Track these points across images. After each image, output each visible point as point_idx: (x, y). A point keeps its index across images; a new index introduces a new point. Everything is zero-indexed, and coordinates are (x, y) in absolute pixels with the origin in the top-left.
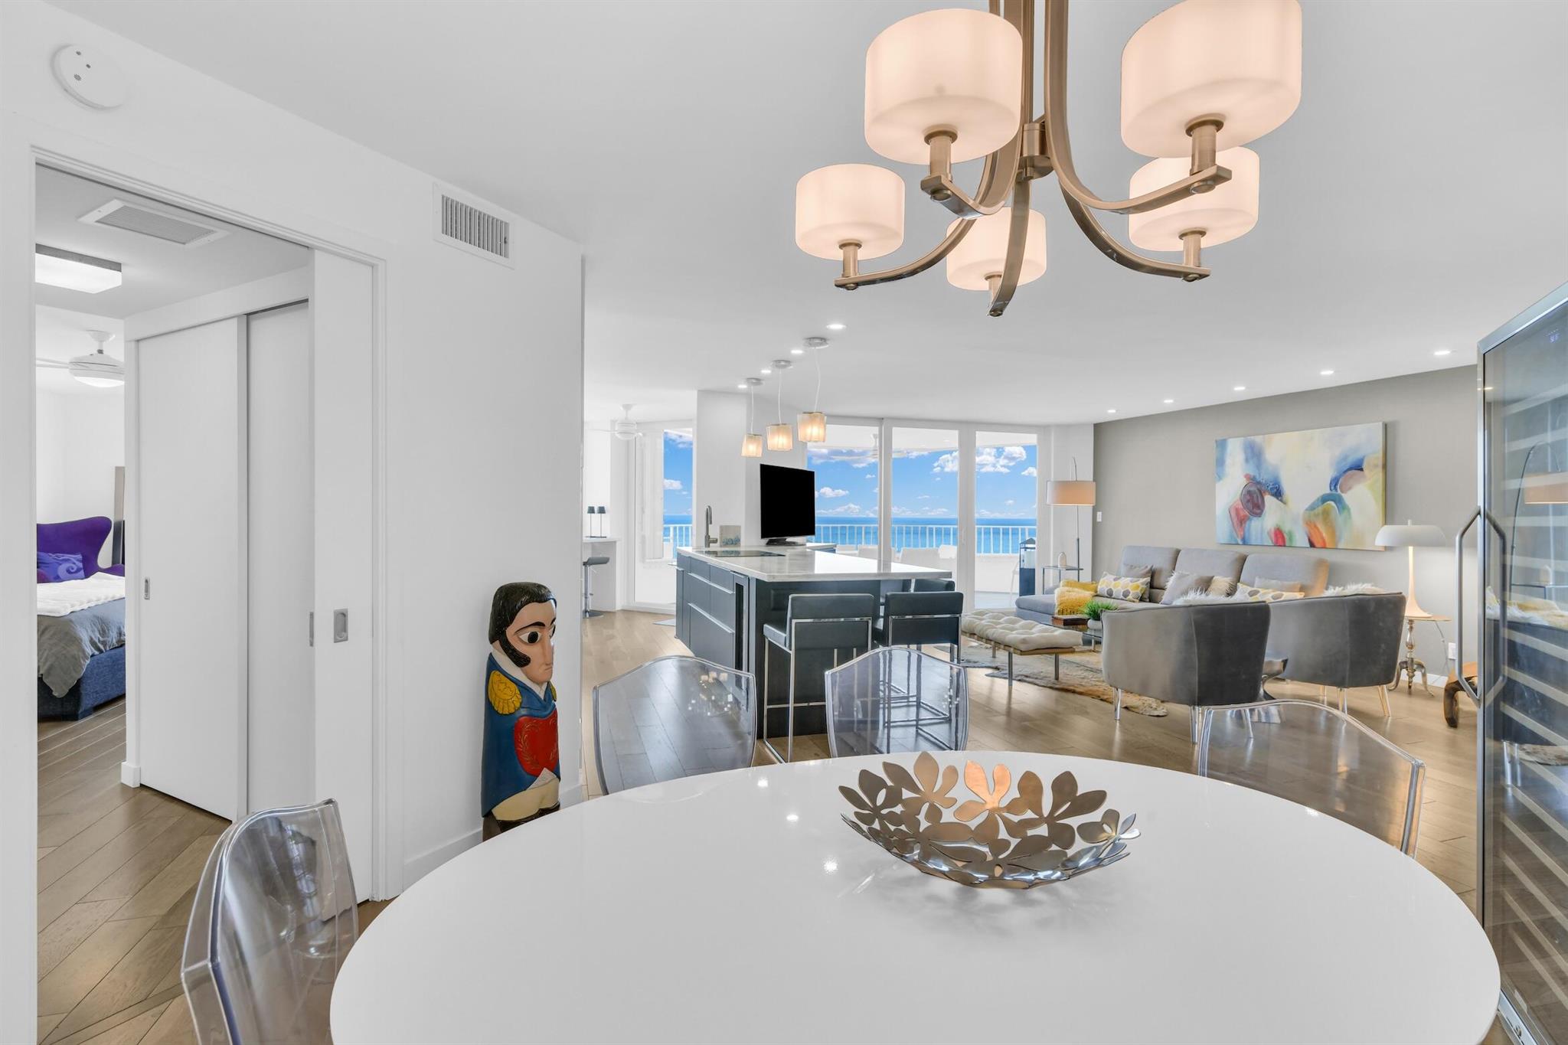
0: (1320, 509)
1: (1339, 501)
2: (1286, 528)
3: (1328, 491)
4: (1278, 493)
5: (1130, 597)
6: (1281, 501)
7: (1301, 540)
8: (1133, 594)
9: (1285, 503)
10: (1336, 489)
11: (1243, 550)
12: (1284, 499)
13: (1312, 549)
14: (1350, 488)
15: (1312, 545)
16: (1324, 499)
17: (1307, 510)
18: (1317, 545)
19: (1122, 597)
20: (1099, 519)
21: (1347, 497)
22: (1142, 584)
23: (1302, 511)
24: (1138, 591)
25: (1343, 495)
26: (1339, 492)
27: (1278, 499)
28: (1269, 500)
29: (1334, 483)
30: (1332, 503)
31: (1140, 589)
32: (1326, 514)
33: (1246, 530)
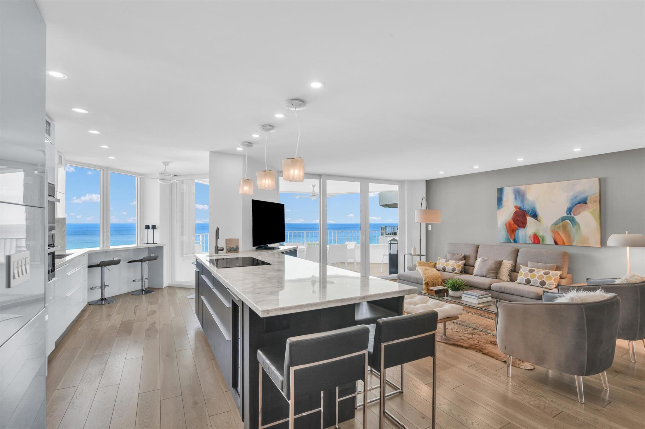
0: (561, 224)
1: (573, 221)
2: (540, 234)
3: (566, 215)
4: (535, 216)
5: (456, 271)
6: (537, 220)
7: (549, 240)
8: (458, 269)
9: (539, 221)
10: (570, 213)
11: (516, 246)
12: (539, 219)
13: (556, 245)
14: (579, 213)
15: (556, 243)
16: (563, 219)
17: (553, 224)
18: (559, 243)
19: (451, 271)
20: (430, 228)
21: (578, 218)
22: (462, 264)
23: (549, 225)
24: (460, 268)
25: (574, 217)
26: (572, 215)
27: (535, 219)
28: (529, 219)
29: (569, 211)
30: (569, 221)
31: (461, 267)
32: (565, 228)
33: (516, 235)
